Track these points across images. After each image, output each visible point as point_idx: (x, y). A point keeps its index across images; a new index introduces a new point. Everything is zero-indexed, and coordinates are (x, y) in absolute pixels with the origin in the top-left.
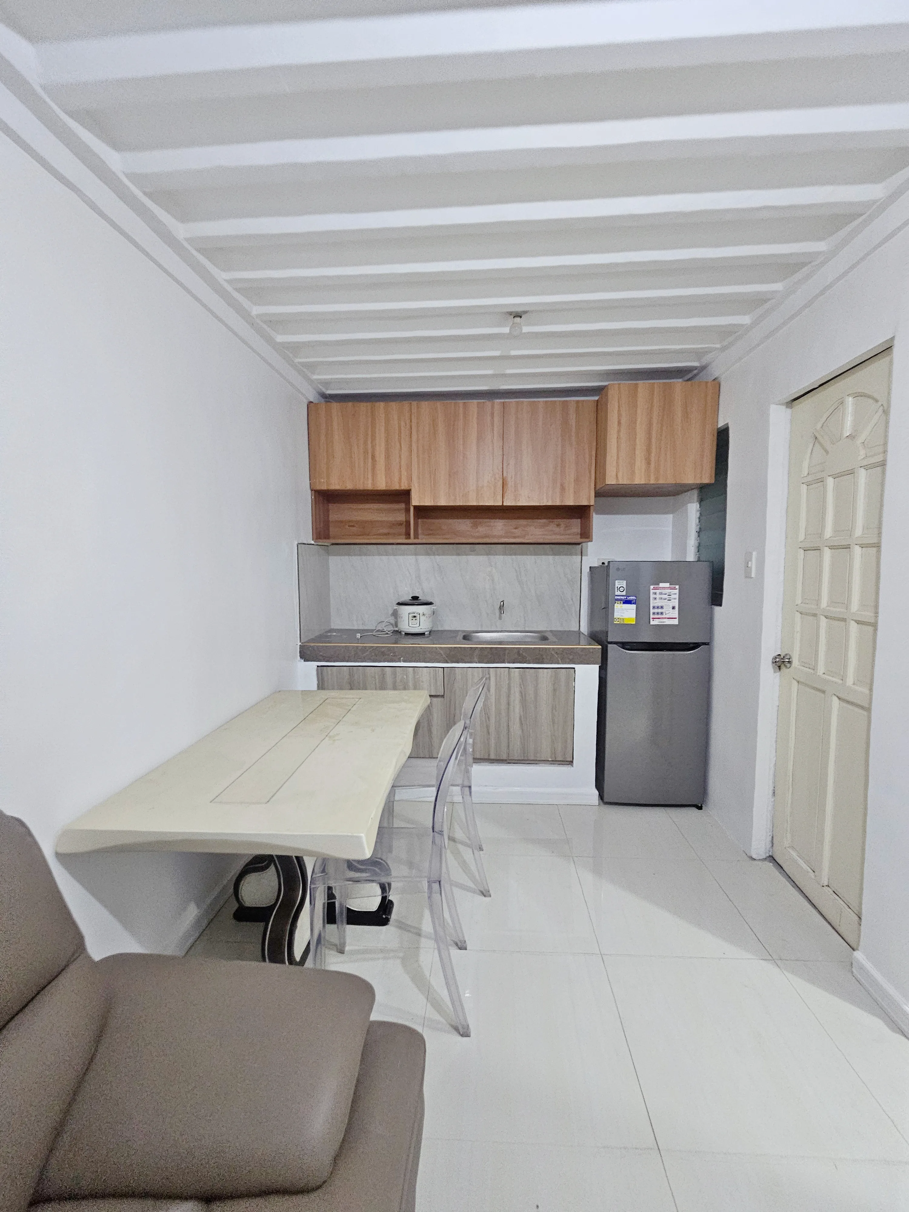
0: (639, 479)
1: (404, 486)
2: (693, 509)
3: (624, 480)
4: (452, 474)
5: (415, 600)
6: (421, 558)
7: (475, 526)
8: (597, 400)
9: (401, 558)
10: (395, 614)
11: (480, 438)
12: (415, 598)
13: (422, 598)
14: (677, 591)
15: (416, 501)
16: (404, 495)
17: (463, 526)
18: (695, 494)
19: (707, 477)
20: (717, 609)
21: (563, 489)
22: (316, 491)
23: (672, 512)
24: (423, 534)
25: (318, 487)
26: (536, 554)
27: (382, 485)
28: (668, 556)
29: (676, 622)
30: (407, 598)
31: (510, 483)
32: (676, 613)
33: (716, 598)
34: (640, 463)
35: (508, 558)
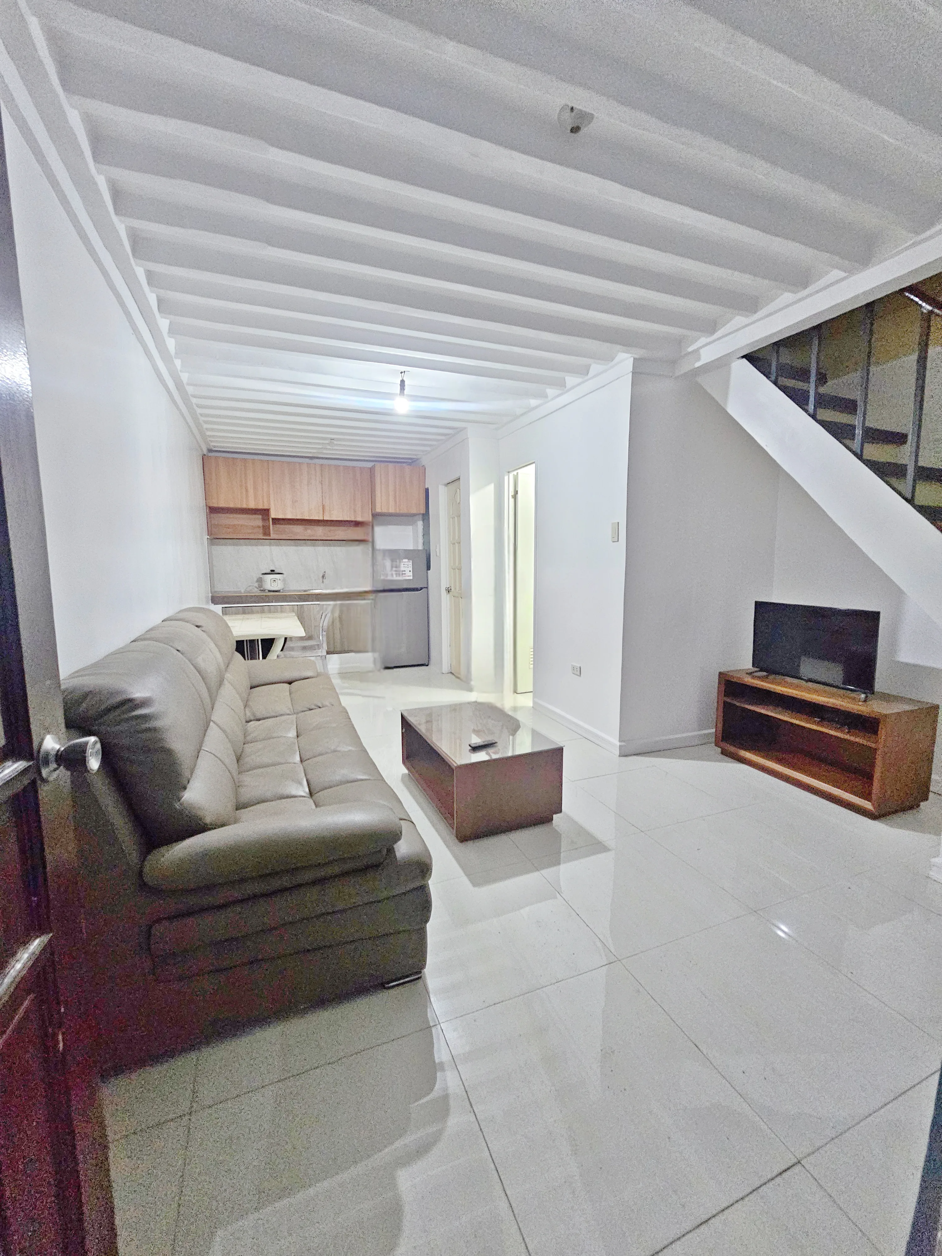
0: (392, 510)
1: (266, 507)
2: (420, 524)
3: (384, 510)
4: (294, 502)
5: (273, 572)
6: (273, 548)
7: (306, 529)
8: (370, 469)
9: (260, 547)
10: (260, 580)
11: (309, 483)
12: (272, 571)
13: (277, 571)
14: (411, 563)
15: (273, 515)
16: (265, 512)
17: (298, 530)
18: (421, 516)
19: (423, 511)
20: (429, 571)
21: (355, 511)
22: (210, 508)
23: (412, 525)
24: (273, 534)
25: (211, 505)
26: (340, 546)
27: (252, 505)
28: (411, 547)
29: (411, 578)
30: (268, 571)
31: (327, 508)
32: (411, 574)
33: (429, 568)
34: (392, 502)
35: (326, 548)
